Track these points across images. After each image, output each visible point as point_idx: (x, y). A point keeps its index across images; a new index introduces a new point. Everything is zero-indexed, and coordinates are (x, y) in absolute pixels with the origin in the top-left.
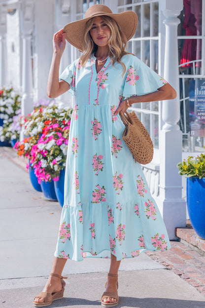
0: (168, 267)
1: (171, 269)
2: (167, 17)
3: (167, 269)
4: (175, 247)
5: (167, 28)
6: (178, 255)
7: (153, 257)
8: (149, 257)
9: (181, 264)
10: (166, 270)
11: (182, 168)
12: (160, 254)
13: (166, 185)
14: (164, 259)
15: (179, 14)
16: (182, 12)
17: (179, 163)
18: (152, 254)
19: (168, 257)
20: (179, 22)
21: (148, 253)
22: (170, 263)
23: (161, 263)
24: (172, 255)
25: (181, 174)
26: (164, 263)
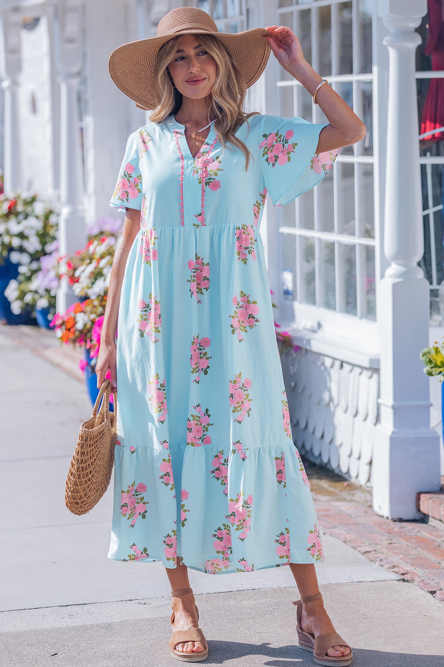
0: (406, 577)
1: (412, 581)
2: (391, 31)
3: (404, 580)
4: (419, 534)
5: (393, 54)
6: (425, 552)
7: (371, 555)
8: (362, 557)
9: (434, 570)
10: (402, 583)
11: (430, 362)
12: (384, 550)
13: (395, 398)
14: (396, 559)
15: (417, 23)
16: (423, 18)
17: (425, 350)
18: (368, 549)
19: (405, 555)
20: (418, 41)
21: (359, 549)
22: (409, 568)
23: (389, 568)
24: (413, 552)
25: (430, 374)
26: (396, 569)
